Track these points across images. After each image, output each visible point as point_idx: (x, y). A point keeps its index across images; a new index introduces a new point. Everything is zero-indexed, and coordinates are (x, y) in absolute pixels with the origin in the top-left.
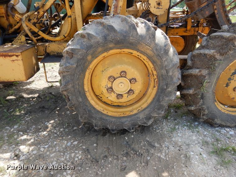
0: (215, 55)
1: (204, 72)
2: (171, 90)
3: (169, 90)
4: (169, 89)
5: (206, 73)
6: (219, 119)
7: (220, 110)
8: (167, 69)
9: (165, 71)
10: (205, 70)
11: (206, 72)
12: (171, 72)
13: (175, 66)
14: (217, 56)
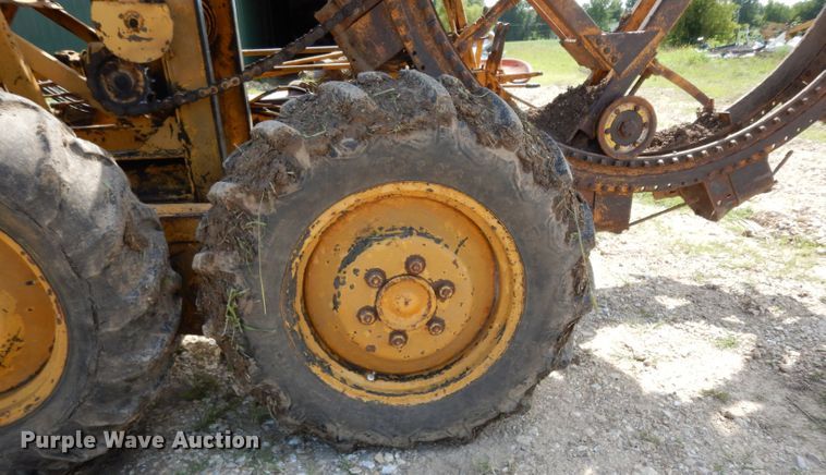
0: (241, 201)
1: (223, 262)
2: (117, 329)
3: (110, 330)
4: (108, 327)
5: (231, 266)
6: (339, 425)
7: (341, 390)
8: (69, 255)
9: (65, 262)
10: (222, 253)
11: (231, 261)
12: (93, 267)
13: (102, 245)
14: (250, 202)
